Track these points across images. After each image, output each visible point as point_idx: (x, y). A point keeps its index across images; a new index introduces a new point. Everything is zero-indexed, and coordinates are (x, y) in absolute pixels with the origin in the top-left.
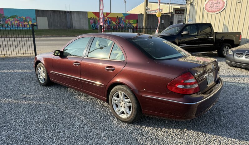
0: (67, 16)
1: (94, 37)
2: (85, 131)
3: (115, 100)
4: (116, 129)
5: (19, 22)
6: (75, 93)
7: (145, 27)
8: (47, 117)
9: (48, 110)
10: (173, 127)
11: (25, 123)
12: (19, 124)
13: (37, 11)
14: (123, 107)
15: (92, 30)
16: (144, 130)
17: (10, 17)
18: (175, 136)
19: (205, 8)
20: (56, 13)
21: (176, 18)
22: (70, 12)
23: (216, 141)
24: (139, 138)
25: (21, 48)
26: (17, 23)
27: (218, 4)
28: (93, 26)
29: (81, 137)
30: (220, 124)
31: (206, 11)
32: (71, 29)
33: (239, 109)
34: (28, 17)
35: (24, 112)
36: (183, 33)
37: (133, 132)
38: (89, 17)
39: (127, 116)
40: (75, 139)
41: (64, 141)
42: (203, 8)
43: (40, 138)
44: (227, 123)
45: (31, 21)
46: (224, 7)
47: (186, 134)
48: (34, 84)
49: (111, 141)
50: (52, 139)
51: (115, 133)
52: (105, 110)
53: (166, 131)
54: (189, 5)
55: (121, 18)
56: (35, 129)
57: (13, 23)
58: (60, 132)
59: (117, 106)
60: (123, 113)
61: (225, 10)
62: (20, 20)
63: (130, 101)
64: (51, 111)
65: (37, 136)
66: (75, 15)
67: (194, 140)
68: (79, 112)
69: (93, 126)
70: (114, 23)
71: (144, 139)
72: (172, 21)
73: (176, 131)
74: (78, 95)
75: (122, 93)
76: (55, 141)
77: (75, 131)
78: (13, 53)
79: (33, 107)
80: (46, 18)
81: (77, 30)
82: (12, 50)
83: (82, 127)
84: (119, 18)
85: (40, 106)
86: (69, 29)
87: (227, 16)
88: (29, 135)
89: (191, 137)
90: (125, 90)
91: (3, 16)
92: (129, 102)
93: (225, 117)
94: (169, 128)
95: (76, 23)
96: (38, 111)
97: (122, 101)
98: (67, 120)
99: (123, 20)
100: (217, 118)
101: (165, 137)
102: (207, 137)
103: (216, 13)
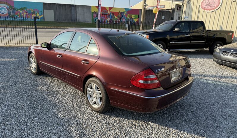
0: (72, 9)
1: (76, 32)
2: (58, 118)
3: (89, 91)
4: (87, 118)
5: (27, 13)
6: (61, 83)
7: (143, 22)
8: (28, 103)
9: (31, 97)
10: (140, 118)
11: (8, 107)
12: (2, 108)
13: (45, 4)
14: (95, 98)
15: (95, 23)
16: (112, 120)
17: (20, 9)
18: (138, 127)
19: (201, 6)
20: (62, 6)
21: (177, 14)
22: (75, 6)
23: (175, 135)
24: (105, 127)
25: (26, 38)
26: (25, 15)
27: (213, 2)
28: (96, 20)
29: (53, 122)
30: (185, 119)
31: (201, 9)
32: (75, 22)
33: (209, 106)
34: (36, 10)
35: (10, 97)
36: (174, 29)
37: (100, 122)
38: (93, 11)
39: (98, 106)
40: (46, 124)
41: (36, 125)
42: (199, 6)
43: (16, 121)
44: (192, 118)
45: (38, 13)
46: (219, 6)
47: (149, 126)
48: (27, 73)
49: (78, 128)
50: (27, 123)
51: (84, 121)
52: (83, 100)
53: (132, 122)
54: (186, 2)
55: (123, 13)
56: (15, 113)
57: (22, 15)
58: (36, 117)
59: (91, 96)
60: (95, 103)
61: (220, 8)
62: (28, 12)
63: (101, 92)
64: (34, 98)
65: (14, 120)
66: (80, 8)
67: (155, 132)
68: (58, 100)
69: (66, 114)
70: (116, 17)
71: (109, 128)
72: (173, 17)
73: (141, 122)
74: (63, 85)
75: (95, 84)
76: (29, 125)
77: (50, 117)
78: (18, 43)
79: (20, 93)
80: (53, 11)
81: (81, 23)
82: (18, 40)
83: (57, 113)
84: (121, 12)
85: (26, 93)
86: (74, 22)
87: (222, 15)
88: (8, 119)
89: (153, 129)
90: (97, 82)
91: (13, 8)
92: (100, 94)
93: (193, 113)
94: (136, 119)
95: (80, 17)
96: (22, 97)
97: (95, 92)
98: (46, 107)
99: (124, 14)
100: (185, 113)
101: (128, 127)
102: (168, 131)
103: (211, 11)
